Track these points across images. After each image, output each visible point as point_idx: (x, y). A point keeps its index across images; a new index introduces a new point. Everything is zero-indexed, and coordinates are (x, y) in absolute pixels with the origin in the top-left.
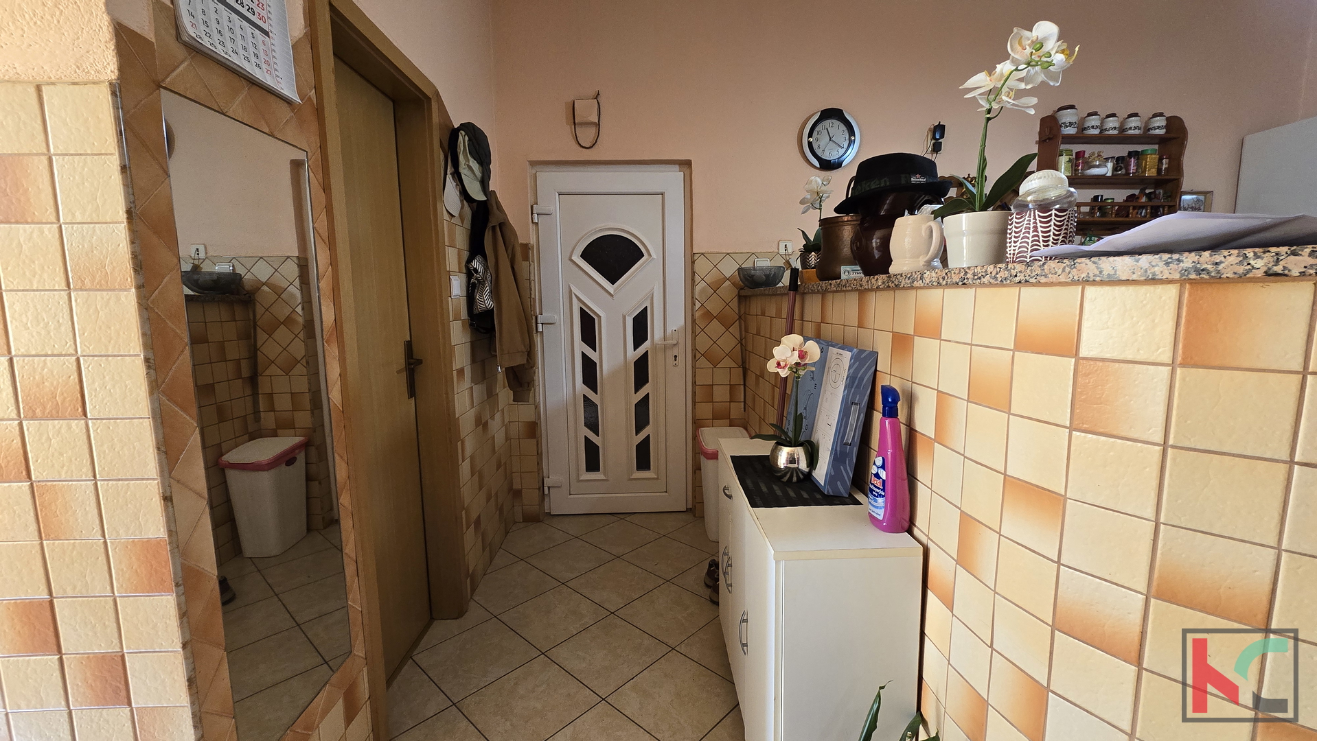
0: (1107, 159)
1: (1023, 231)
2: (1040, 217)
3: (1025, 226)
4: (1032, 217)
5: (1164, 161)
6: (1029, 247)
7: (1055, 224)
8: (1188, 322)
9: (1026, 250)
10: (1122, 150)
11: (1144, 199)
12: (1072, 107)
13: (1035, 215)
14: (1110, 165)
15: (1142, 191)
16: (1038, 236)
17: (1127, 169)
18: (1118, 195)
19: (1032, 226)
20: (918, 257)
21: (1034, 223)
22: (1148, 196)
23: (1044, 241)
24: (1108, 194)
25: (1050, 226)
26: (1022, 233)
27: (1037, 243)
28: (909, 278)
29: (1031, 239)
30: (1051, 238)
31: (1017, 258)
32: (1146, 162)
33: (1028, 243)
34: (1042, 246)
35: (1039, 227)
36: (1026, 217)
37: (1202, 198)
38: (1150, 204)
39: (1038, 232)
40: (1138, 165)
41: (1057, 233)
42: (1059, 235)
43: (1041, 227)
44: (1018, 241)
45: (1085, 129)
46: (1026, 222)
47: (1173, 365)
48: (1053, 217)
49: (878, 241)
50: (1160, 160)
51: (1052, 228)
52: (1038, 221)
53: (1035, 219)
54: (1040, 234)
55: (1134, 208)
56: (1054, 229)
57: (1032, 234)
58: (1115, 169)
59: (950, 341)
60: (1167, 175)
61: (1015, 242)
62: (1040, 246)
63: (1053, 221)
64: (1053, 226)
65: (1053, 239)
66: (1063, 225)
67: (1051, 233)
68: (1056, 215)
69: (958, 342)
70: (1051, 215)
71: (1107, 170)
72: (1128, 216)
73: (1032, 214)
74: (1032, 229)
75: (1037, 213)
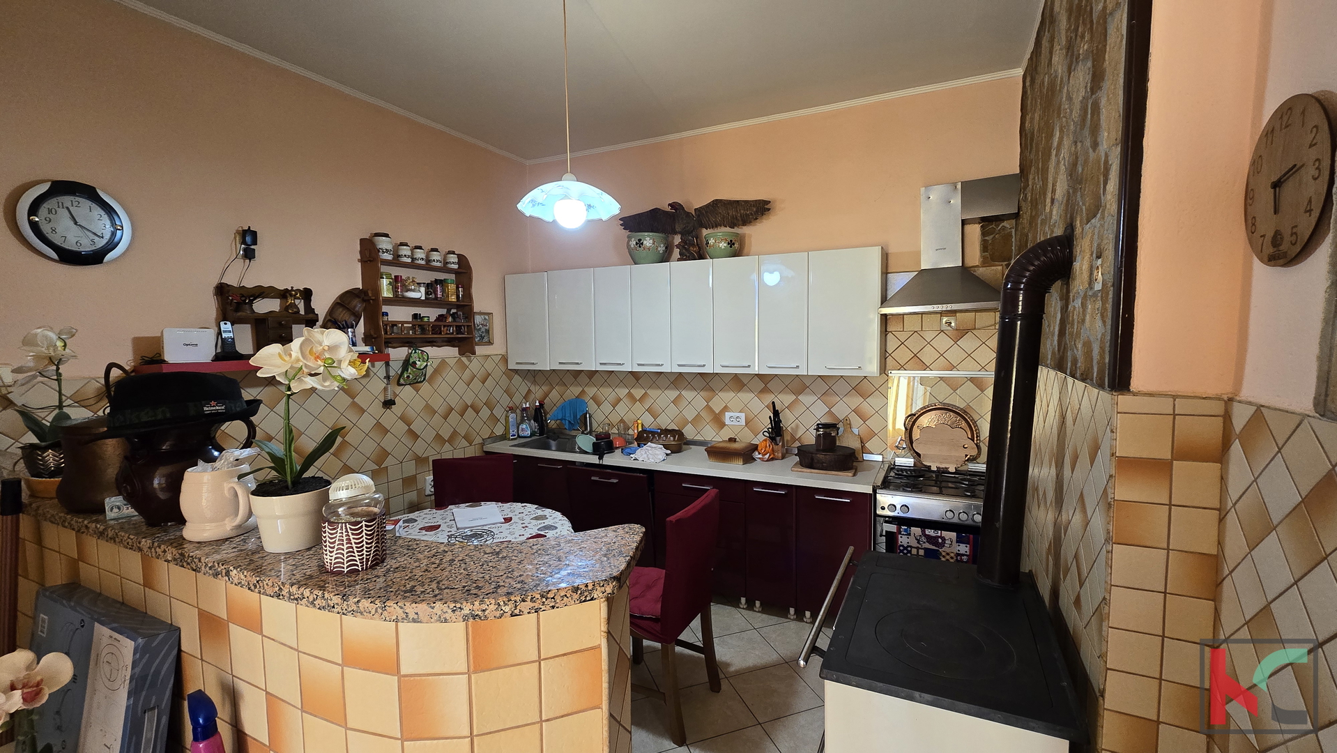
0: (419, 284)
1: (337, 543)
2: (351, 529)
3: (338, 538)
4: (344, 530)
5: (460, 289)
6: (345, 558)
7: (366, 534)
8: (474, 638)
9: (342, 561)
10: (429, 277)
11: (450, 319)
12: (386, 235)
13: (346, 528)
14: (423, 289)
15: (449, 311)
16: (352, 548)
17: (436, 294)
18: (431, 314)
19: (345, 538)
20: (223, 520)
21: (346, 536)
22: (453, 315)
23: (358, 551)
24: (423, 311)
25: (363, 536)
26: (336, 544)
27: (353, 554)
28: (210, 568)
29: (346, 551)
30: (364, 548)
31: (334, 568)
32: (448, 289)
33: (343, 554)
34: (357, 556)
35: (352, 539)
36: (338, 529)
37: (487, 317)
38: (455, 324)
39: (351, 544)
40: (443, 291)
41: (369, 541)
42: (371, 543)
43: (354, 538)
44: (333, 551)
45: (399, 256)
46: (338, 535)
47: (468, 673)
48: (364, 528)
49: (163, 481)
50: (458, 288)
51: (364, 538)
52: (350, 534)
53: (347, 531)
54: (354, 546)
55: (444, 326)
56: (366, 538)
57: (346, 546)
58: (427, 293)
59: (273, 640)
60: (463, 302)
61: (331, 552)
62: (355, 556)
63: (365, 531)
64: (365, 536)
65: (367, 548)
66: (373, 533)
67: (364, 543)
68: (366, 526)
69: (282, 644)
70: (362, 527)
71: (420, 294)
72: (440, 333)
73: (344, 528)
74: (345, 542)
75: (348, 526)
